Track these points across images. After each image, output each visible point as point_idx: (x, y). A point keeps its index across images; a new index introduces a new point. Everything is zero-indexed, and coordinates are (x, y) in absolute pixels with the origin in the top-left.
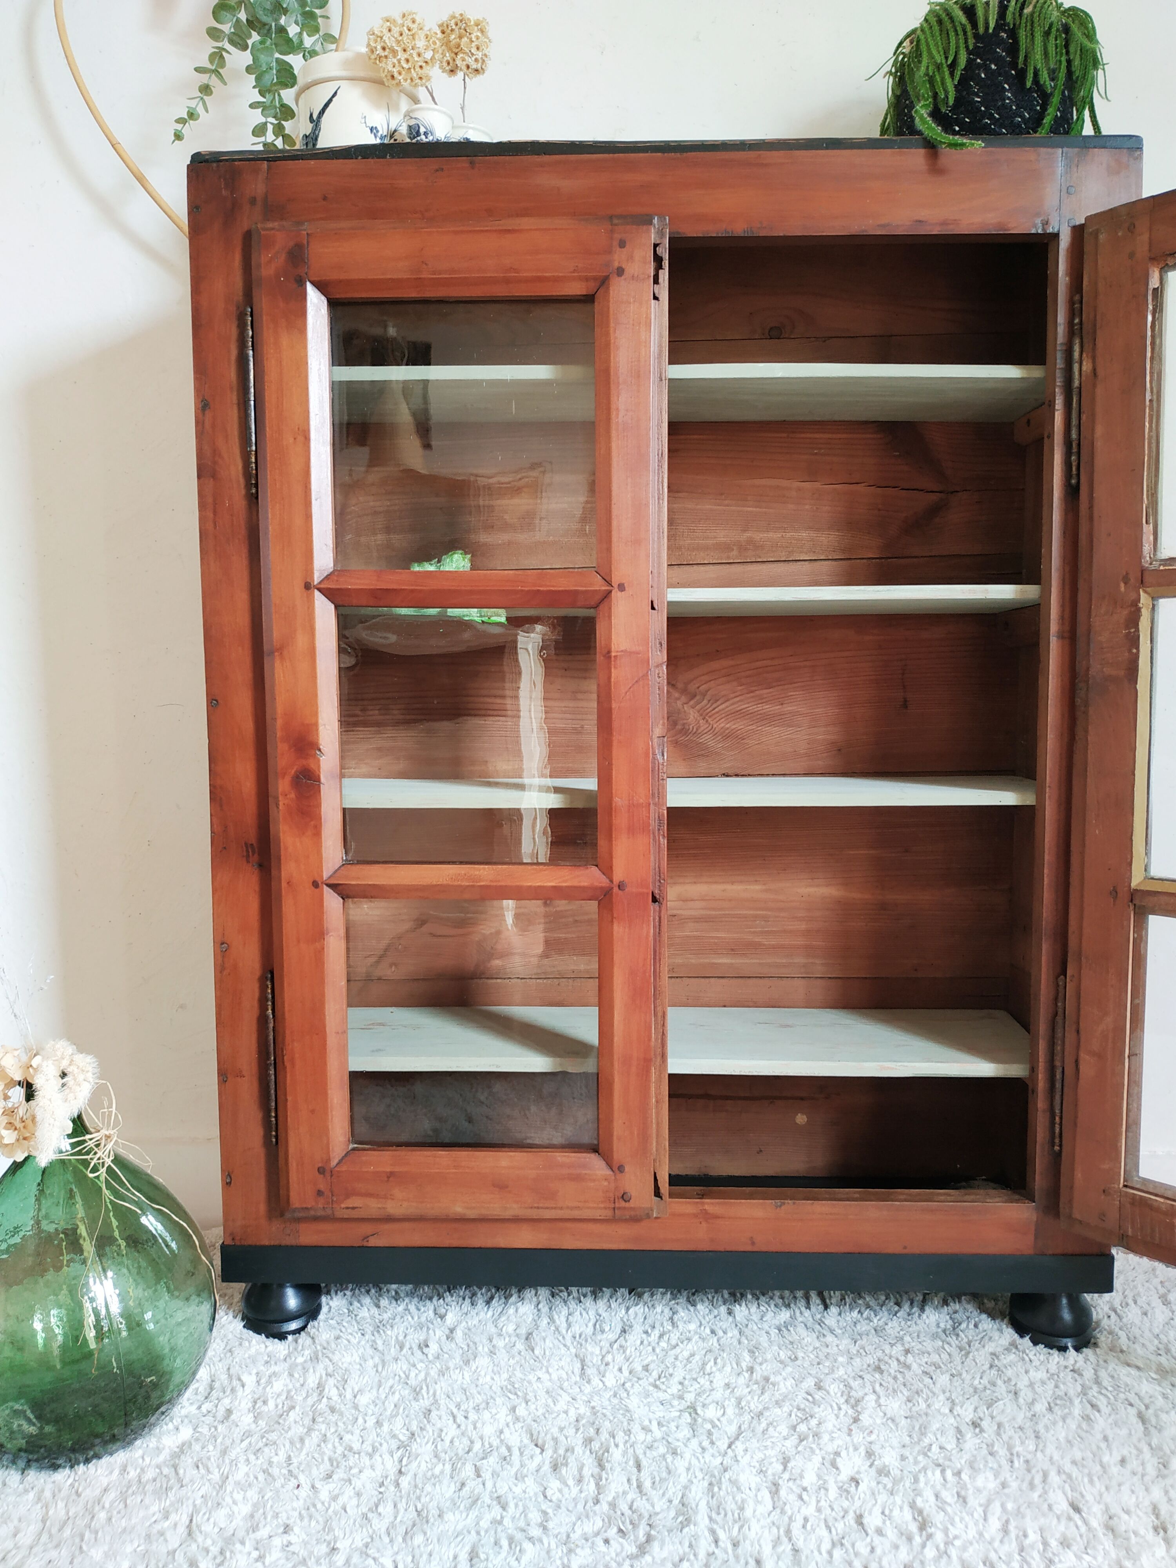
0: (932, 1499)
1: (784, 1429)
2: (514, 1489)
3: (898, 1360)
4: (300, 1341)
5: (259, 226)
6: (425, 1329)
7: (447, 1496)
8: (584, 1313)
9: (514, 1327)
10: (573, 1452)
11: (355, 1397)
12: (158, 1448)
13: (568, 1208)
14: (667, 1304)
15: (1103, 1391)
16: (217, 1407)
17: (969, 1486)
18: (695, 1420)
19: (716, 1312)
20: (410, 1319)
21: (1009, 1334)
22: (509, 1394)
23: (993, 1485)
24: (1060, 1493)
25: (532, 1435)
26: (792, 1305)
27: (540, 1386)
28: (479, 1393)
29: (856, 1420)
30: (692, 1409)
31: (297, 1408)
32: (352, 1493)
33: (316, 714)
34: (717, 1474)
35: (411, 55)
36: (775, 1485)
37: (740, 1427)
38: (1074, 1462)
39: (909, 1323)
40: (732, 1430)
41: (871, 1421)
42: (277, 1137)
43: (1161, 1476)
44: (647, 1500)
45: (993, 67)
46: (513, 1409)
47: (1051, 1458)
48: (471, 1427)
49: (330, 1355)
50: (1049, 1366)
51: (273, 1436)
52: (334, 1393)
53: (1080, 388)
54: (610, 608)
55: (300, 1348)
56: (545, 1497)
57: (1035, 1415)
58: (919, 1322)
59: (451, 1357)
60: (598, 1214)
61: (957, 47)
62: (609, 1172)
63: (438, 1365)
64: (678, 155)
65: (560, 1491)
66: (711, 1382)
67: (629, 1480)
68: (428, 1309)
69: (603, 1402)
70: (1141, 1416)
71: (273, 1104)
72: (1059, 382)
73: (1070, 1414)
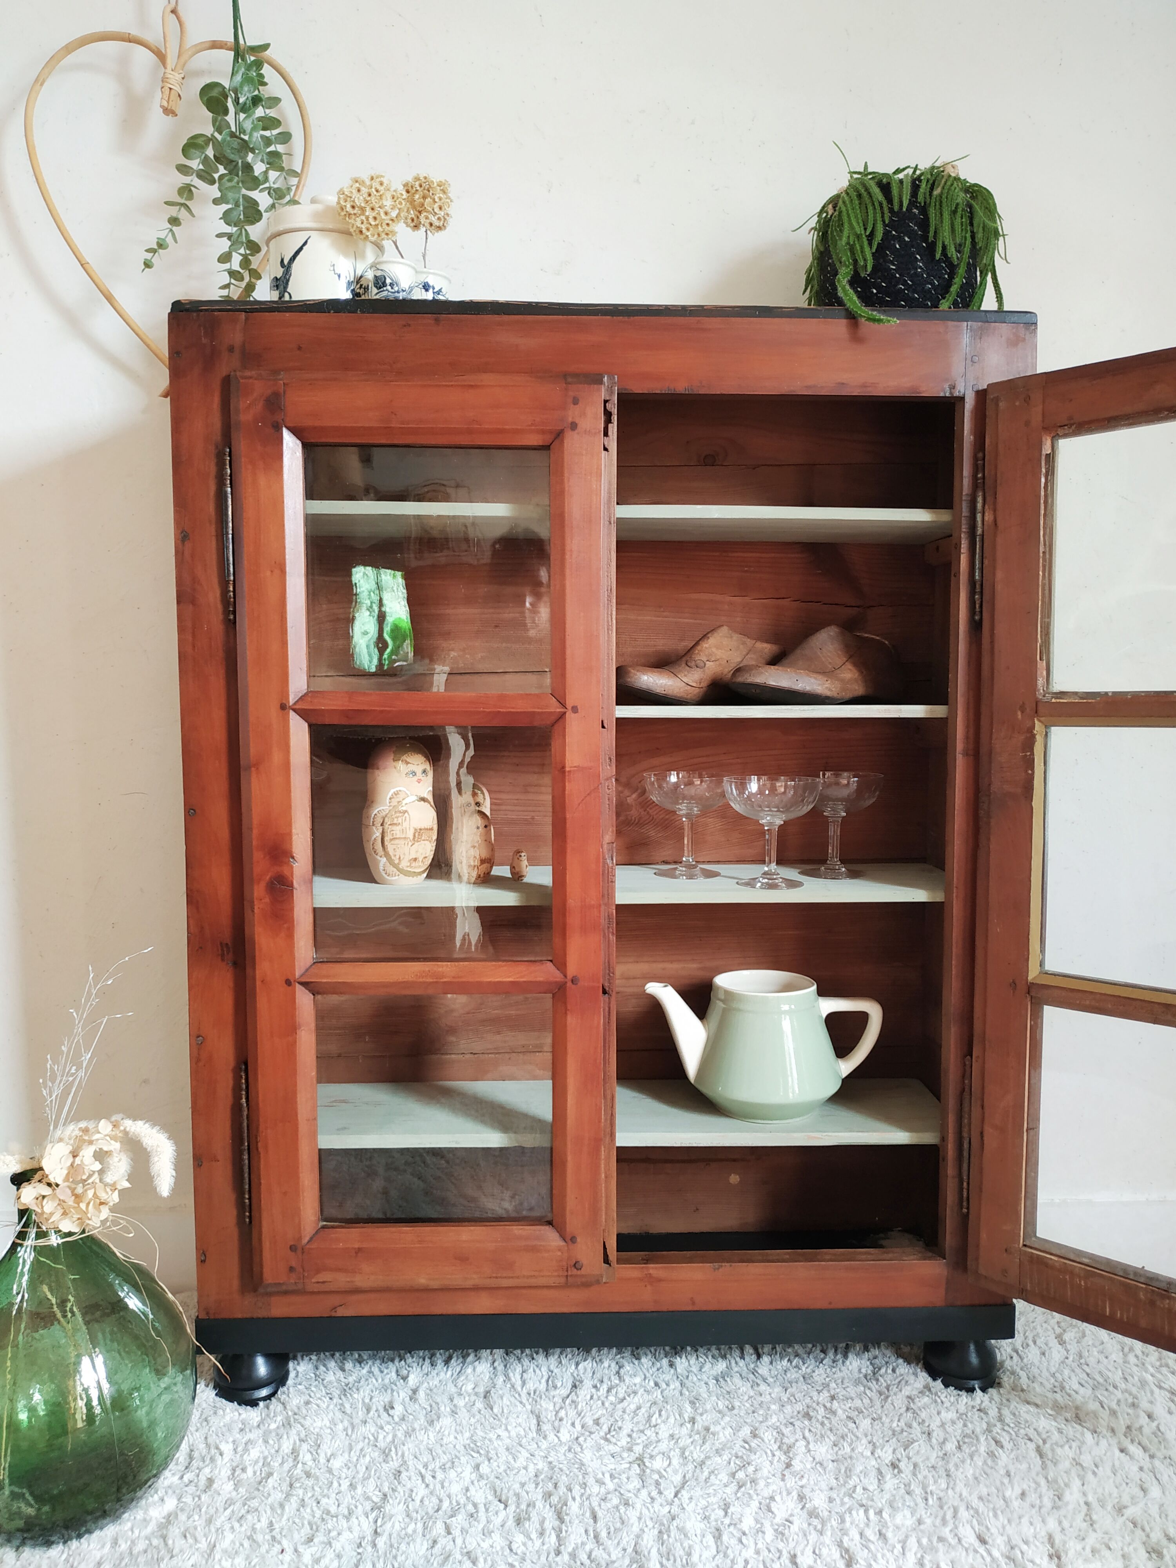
0: (857, 1537)
1: (724, 1477)
2: (482, 1544)
3: (825, 1406)
4: (271, 1407)
5: (238, 374)
6: (389, 1391)
7: (421, 1553)
8: (537, 1370)
9: (473, 1386)
10: (534, 1507)
11: (328, 1461)
12: (145, 1520)
13: (524, 1276)
14: (613, 1359)
15: (1006, 1428)
16: (198, 1476)
17: (889, 1524)
18: (644, 1471)
19: (658, 1365)
20: (374, 1381)
21: (923, 1377)
22: (473, 1453)
23: (910, 1522)
24: (968, 1527)
25: (495, 1492)
26: (728, 1356)
27: (500, 1443)
28: (444, 1453)
29: (788, 1466)
30: (640, 1460)
31: (275, 1475)
32: (333, 1555)
33: (290, 825)
34: (665, 1522)
35: (379, 214)
36: (718, 1530)
37: (684, 1476)
38: (980, 1498)
39: (834, 1370)
40: (677, 1479)
41: (802, 1466)
42: (250, 1217)
43: (1055, 1507)
44: (604, 1549)
45: (907, 239)
46: (477, 1467)
47: (961, 1495)
48: (439, 1486)
49: (302, 1421)
50: (958, 1406)
51: (254, 1503)
52: (308, 1458)
53: (982, 535)
54: (565, 728)
55: (272, 1414)
56: (511, 1550)
57: (945, 1454)
58: (843, 1368)
59: (416, 1419)
60: (551, 1281)
61: (875, 220)
62: (562, 1243)
63: (404, 1426)
64: (626, 319)
65: (524, 1544)
66: (657, 1433)
67: (586, 1531)
68: (391, 1372)
69: (559, 1456)
70: (1039, 1451)
71: (247, 1187)
72: (964, 528)
73: (977, 1451)
